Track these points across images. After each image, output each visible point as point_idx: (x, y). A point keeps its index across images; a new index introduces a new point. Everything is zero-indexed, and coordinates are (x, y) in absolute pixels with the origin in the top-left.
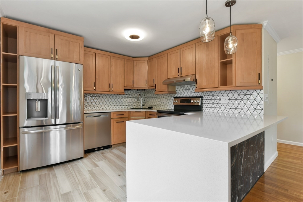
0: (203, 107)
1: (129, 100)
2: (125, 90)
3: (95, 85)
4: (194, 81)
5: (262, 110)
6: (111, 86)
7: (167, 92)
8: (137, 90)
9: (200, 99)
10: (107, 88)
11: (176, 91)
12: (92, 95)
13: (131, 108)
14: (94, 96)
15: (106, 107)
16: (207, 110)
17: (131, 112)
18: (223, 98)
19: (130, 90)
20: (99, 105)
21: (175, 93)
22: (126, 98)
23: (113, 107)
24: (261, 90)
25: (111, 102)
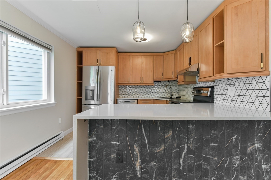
0: (214, 99)
1: (162, 90)
2: (155, 81)
3: (129, 79)
4: (197, 70)
5: (268, 104)
6: (142, 79)
7: (183, 83)
8: (169, 81)
9: (210, 89)
10: (138, 81)
11: (196, 81)
12: (131, 87)
13: (159, 97)
14: (132, 87)
15: (142, 96)
16: (217, 103)
17: (156, 101)
18: (230, 88)
19: (160, 81)
20: (139, 94)
21: (195, 83)
22: (159, 89)
23: (147, 96)
24: (267, 76)
25: (146, 92)
